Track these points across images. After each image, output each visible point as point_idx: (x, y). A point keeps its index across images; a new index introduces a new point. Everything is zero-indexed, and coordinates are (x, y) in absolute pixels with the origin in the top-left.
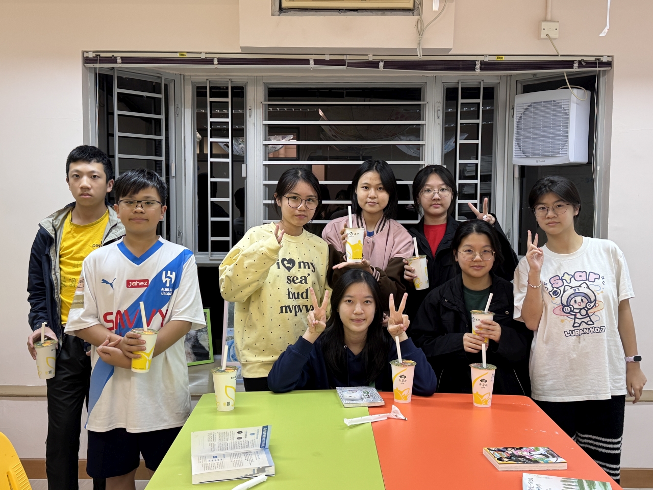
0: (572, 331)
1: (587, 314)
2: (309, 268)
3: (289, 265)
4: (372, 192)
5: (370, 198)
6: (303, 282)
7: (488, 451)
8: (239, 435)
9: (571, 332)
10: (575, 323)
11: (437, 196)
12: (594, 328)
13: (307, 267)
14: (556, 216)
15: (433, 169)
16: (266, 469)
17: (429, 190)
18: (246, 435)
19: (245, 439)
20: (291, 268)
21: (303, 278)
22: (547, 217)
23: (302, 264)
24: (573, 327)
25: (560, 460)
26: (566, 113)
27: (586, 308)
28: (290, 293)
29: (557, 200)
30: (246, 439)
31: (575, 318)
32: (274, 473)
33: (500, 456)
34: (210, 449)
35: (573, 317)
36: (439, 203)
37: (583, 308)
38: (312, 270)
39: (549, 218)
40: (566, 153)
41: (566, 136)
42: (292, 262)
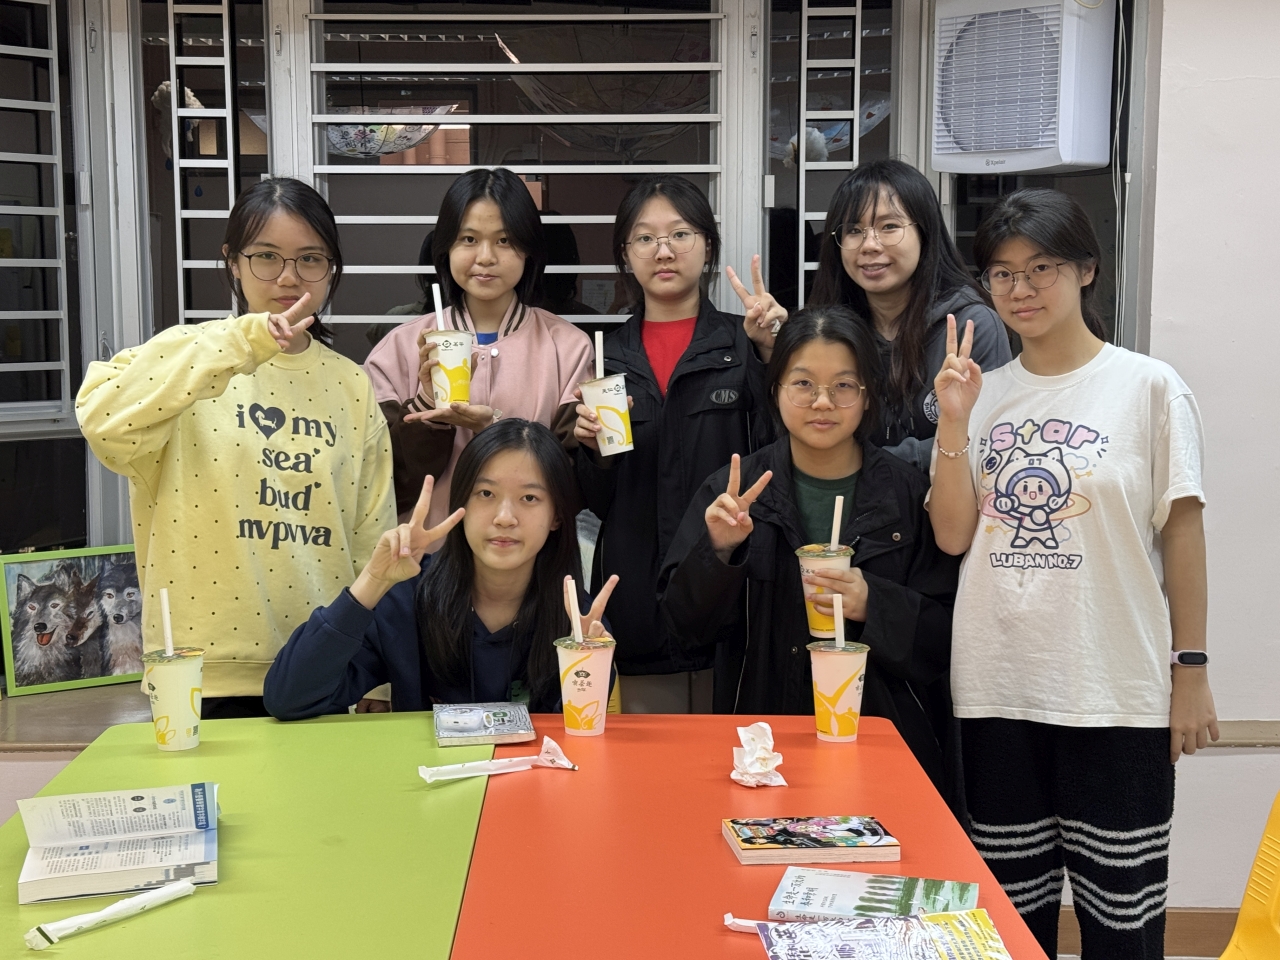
0: (1007, 556)
1: (1048, 521)
2: (319, 434)
3: (268, 423)
4: (484, 251)
5: (480, 264)
6: (302, 467)
7: (731, 824)
8: (138, 804)
9: (1003, 558)
10: (1017, 537)
11: (664, 251)
12: (1056, 556)
13: (313, 432)
14: (1033, 293)
15: (658, 186)
16: (197, 869)
17: (647, 238)
18: (154, 803)
19: (154, 812)
20: (274, 430)
21: (303, 458)
22: (1012, 296)
23: (302, 424)
24: (1013, 546)
25: (887, 840)
26: (1054, 39)
27: (1046, 508)
28: (269, 492)
29: (1034, 253)
30: (157, 811)
31: (1020, 525)
32: (215, 879)
33: (752, 835)
34: (73, 832)
35: (1015, 523)
36: (671, 266)
37: (1041, 507)
38: (327, 442)
39: (1017, 300)
40: (1054, 142)
41: (1053, 99)
42: (276, 415)
